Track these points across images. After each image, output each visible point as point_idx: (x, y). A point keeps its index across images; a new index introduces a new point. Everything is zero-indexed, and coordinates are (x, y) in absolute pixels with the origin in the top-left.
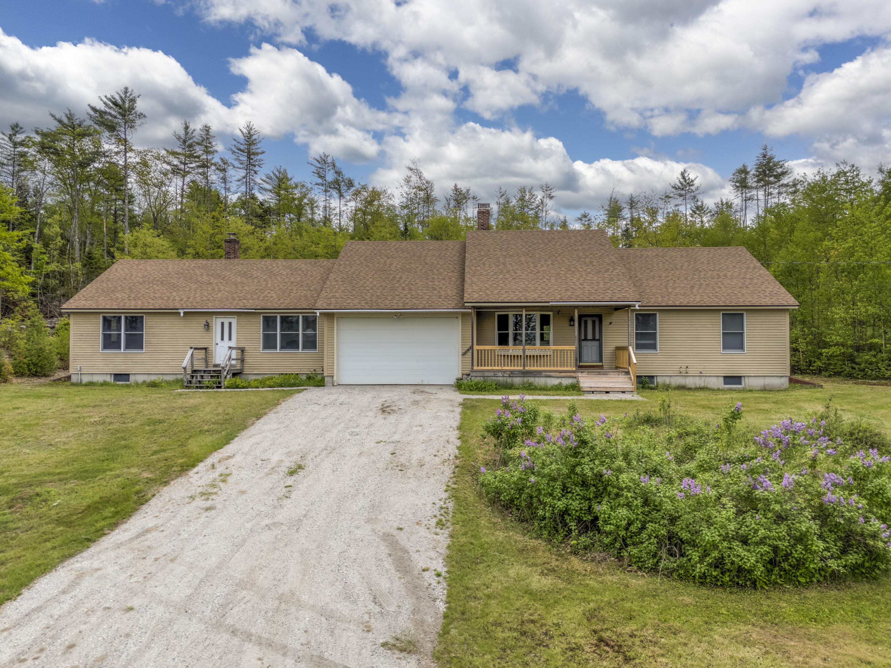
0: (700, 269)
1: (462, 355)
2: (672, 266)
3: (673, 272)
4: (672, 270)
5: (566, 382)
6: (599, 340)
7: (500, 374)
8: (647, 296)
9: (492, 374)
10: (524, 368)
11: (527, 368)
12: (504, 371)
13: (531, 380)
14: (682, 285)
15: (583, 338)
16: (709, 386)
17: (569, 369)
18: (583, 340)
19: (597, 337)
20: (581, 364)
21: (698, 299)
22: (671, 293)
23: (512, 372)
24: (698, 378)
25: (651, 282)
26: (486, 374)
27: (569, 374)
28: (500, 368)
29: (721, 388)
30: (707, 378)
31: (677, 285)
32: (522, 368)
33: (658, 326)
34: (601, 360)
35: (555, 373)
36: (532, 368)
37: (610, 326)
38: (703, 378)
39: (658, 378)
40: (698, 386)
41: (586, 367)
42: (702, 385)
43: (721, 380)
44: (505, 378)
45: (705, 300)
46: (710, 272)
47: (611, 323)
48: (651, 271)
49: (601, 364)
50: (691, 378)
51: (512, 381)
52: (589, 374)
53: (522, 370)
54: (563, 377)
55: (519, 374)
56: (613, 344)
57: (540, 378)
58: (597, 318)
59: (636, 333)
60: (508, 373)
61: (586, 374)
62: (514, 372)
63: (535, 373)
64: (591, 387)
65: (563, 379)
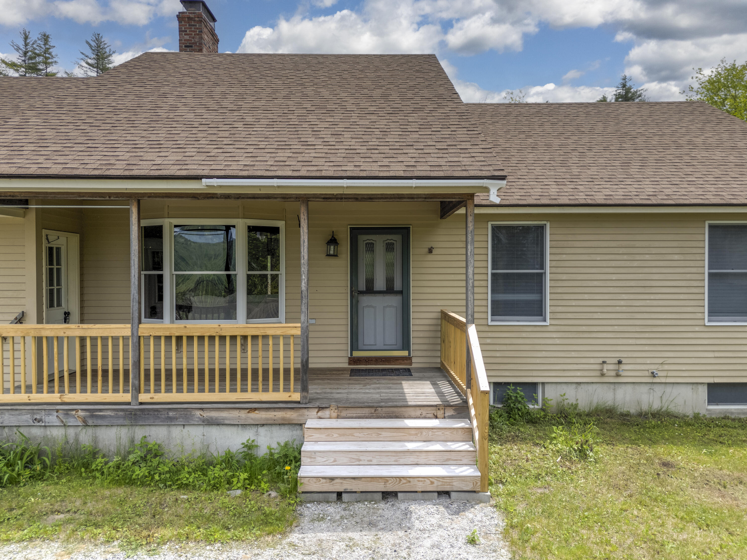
0: (633, 133)
2: (571, 129)
3: (576, 138)
4: (573, 134)
6: (401, 292)
7: (53, 419)
8: (521, 182)
9: (26, 418)
11: (143, 397)
12: (65, 409)
13: (158, 434)
14: (601, 161)
15: (362, 286)
16: (673, 408)
17: (282, 396)
18: (361, 293)
19: (398, 285)
20: (356, 354)
21: (649, 190)
22: (578, 176)
23: (93, 411)
24: (645, 389)
25: (531, 155)
26: (9, 418)
27: (279, 415)
28: (55, 397)
29: (703, 412)
30: (668, 389)
31: (588, 161)
32: (127, 397)
33: (548, 257)
34: (406, 345)
35: (235, 414)
36: (162, 397)
37: (430, 257)
38: (659, 390)
39: (547, 387)
40: (645, 408)
41: (368, 360)
42: (656, 406)
43: (703, 392)
44: (71, 432)
45: (667, 192)
46: (657, 138)
47: (430, 251)
48: (530, 136)
49: (405, 353)
50: (629, 388)
51: (95, 440)
52: (344, 413)
53: (129, 404)
54: (263, 425)
55: (117, 417)
56: (439, 303)
57: (187, 428)
58: (396, 239)
59: (493, 274)
60: (81, 413)
61: (335, 415)
62: (100, 410)
63: (171, 414)
64: (332, 479)
65: (262, 430)
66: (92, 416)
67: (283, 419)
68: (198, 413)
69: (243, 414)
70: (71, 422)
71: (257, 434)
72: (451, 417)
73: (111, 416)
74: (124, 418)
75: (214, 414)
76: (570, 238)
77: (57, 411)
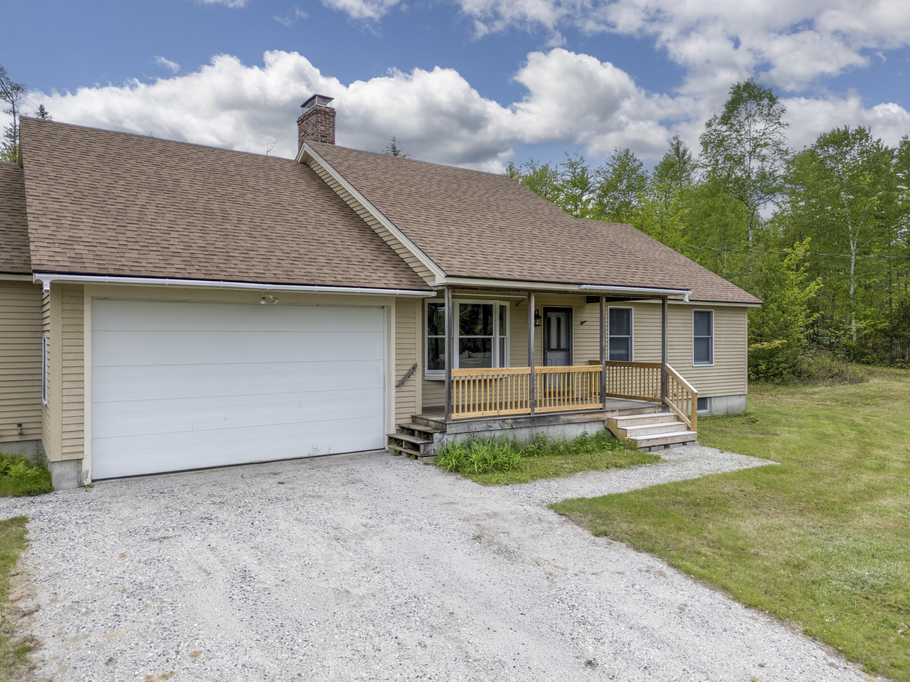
1: (396, 387)
5: (593, 430)
6: (566, 349)
7: (497, 426)
9: (483, 426)
10: (533, 410)
11: (537, 410)
12: (503, 419)
13: (543, 431)
17: (593, 406)
18: (547, 350)
23: (516, 419)
26: (475, 427)
27: (596, 416)
32: (528, 410)
33: (633, 328)
35: (578, 417)
36: (544, 409)
37: (582, 327)
44: (504, 433)
47: (582, 323)
51: (515, 437)
52: (621, 414)
53: (529, 414)
54: (587, 422)
55: (526, 422)
56: (586, 356)
57: (556, 427)
58: (562, 316)
59: (610, 338)
60: (510, 421)
61: (618, 414)
62: (519, 418)
63: (551, 419)
64: (649, 440)
65: (587, 425)
66: (516, 422)
67: (598, 418)
68: (562, 417)
69: (581, 417)
70: (506, 426)
71: (585, 428)
72: (661, 412)
73: (524, 422)
74: (530, 422)
75: (569, 417)
76: (642, 317)
77: (499, 420)
